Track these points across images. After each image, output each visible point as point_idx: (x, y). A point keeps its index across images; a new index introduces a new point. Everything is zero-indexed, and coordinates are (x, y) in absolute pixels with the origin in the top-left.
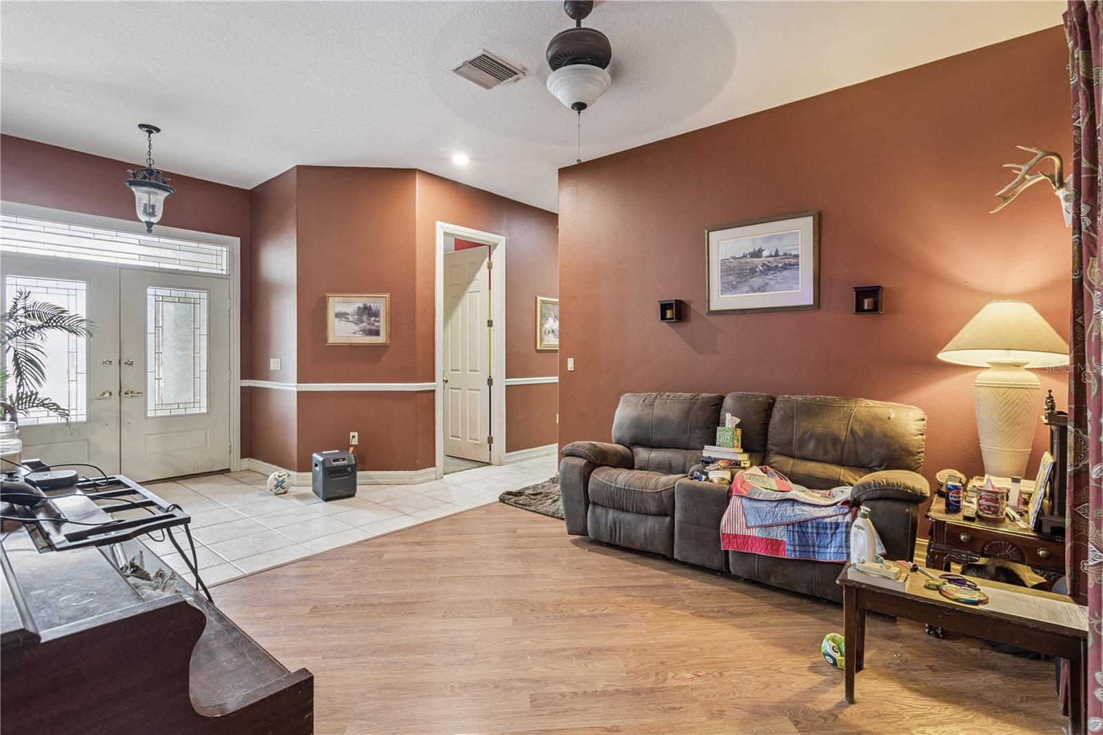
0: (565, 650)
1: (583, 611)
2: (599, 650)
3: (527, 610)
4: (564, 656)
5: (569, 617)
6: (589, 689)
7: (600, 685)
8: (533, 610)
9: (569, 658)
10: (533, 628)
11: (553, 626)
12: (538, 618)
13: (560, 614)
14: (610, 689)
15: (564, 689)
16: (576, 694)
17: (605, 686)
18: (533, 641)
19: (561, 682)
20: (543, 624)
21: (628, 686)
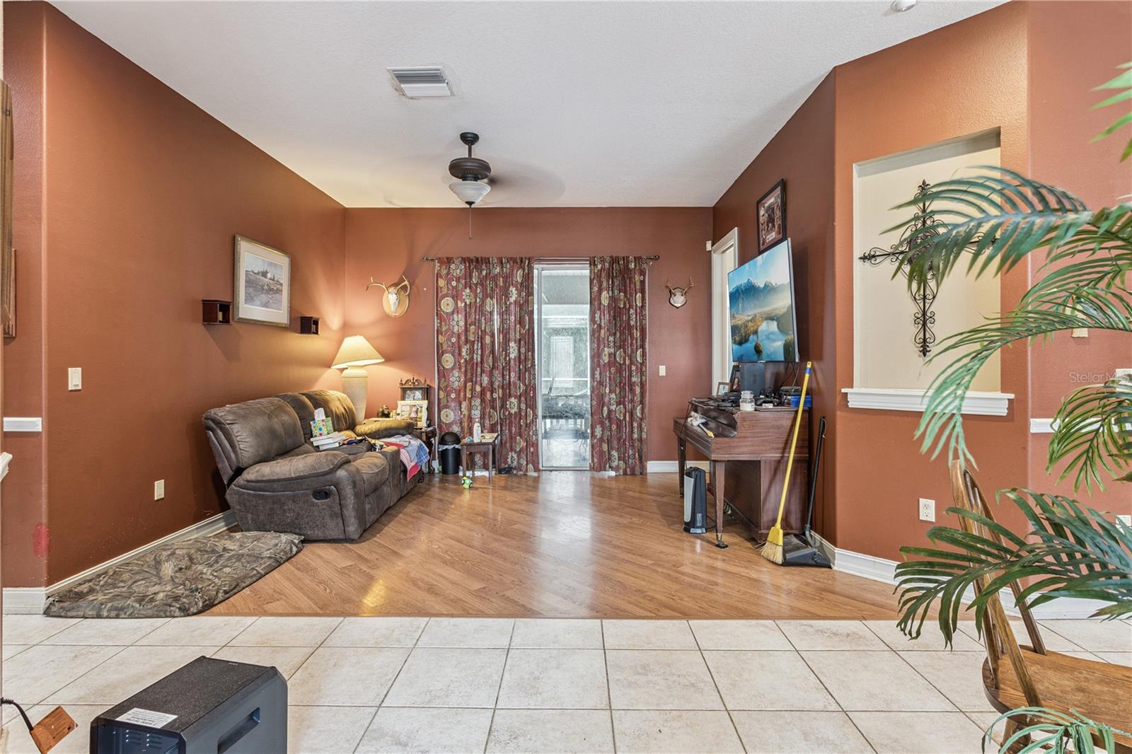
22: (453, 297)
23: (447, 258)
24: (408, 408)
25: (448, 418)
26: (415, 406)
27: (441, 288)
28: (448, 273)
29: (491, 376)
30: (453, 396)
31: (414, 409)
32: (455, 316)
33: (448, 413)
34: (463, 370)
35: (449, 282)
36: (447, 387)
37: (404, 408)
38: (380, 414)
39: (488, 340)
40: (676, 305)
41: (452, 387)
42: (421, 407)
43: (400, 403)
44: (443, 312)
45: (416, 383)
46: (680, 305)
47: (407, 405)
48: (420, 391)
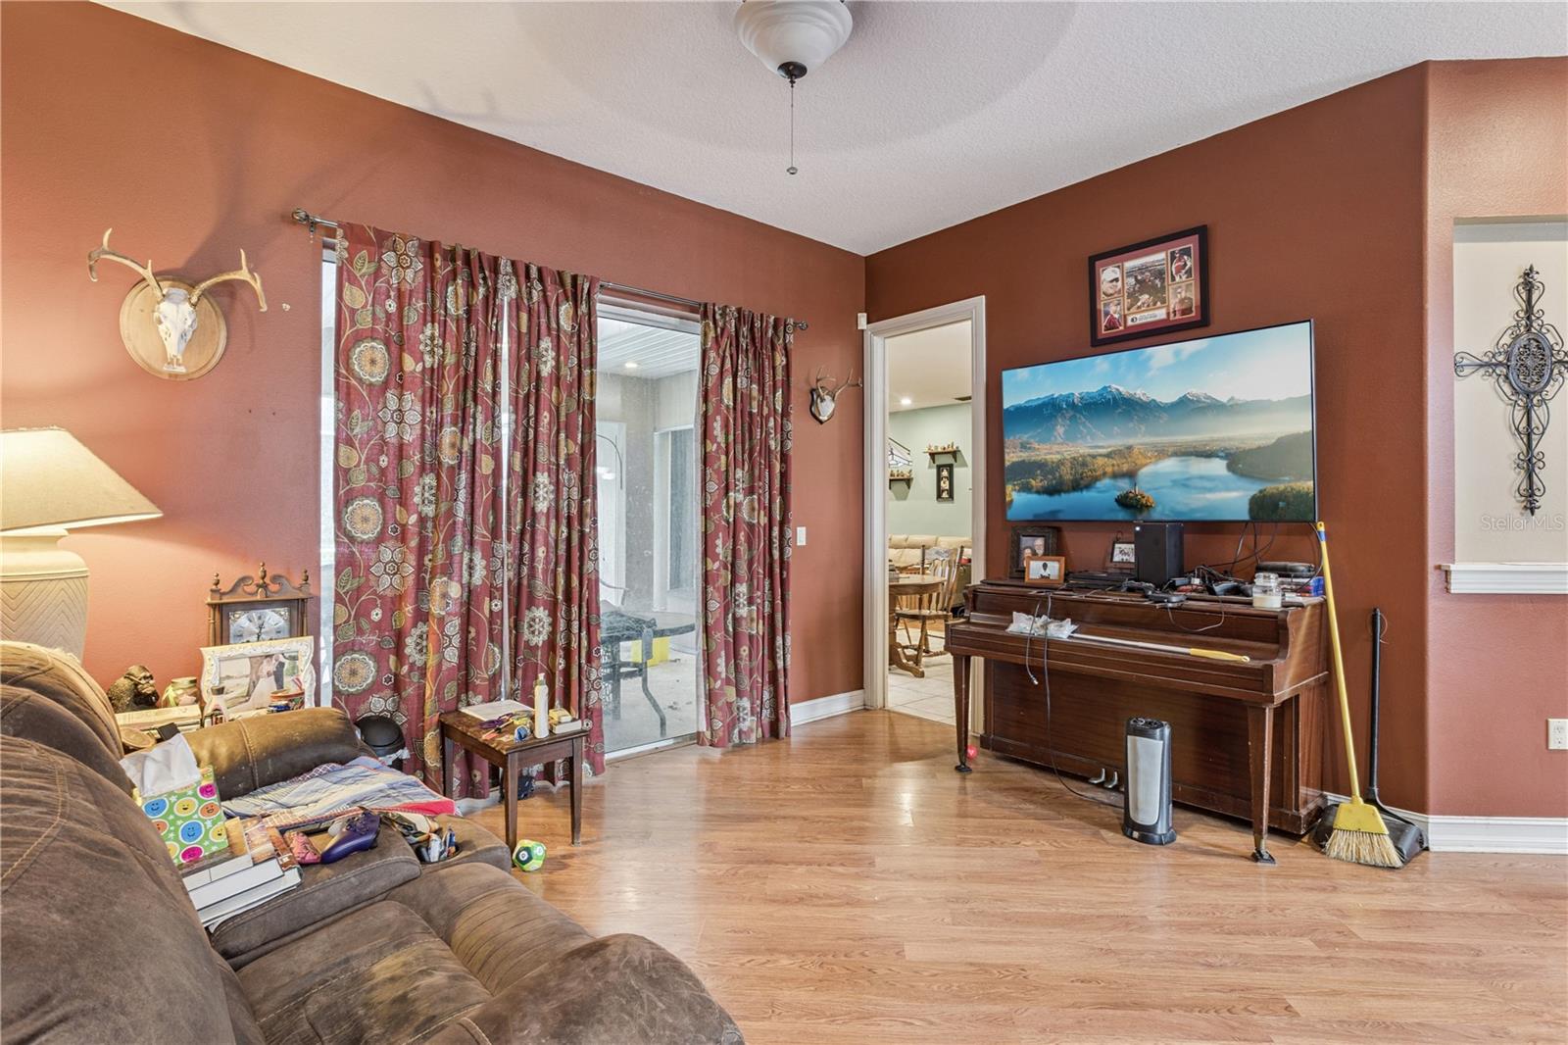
0: (831, 905)
1: (785, 961)
2: (787, 902)
3: (881, 971)
4: (832, 898)
5: (812, 953)
6: (815, 868)
7: (802, 869)
8: (870, 970)
9: (827, 896)
10: (871, 938)
11: (839, 938)
12: (863, 954)
13: (825, 959)
14: (793, 866)
15: (840, 869)
16: (829, 865)
17: (796, 869)
18: (873, 918)
19: (842, 875)
20: (856, 943)
21: (772, 867)
22: (387, 343)
23: (377, 232)
24: (245, 667)
25: (356, 680)
26: (269, 656)
27: (353, 312)
28: (377, 275)
29: (490, 554)
30: (376, 615)
31: (269, 667)
32: (391, 397)
33: (357, 665)
34: (414, 543)
35: (377, 299)
36: (359, 591)
37: (229, 669)
38: (127, 699)
39: (486, 465)
40: (821, 418)
41: (375, 593)
42: (294, 658)
43: (211, 654)
44: (360, 380)
45: (273, 587)
46: (826, 418)
47: (242, 656)
48: (284, 611)
